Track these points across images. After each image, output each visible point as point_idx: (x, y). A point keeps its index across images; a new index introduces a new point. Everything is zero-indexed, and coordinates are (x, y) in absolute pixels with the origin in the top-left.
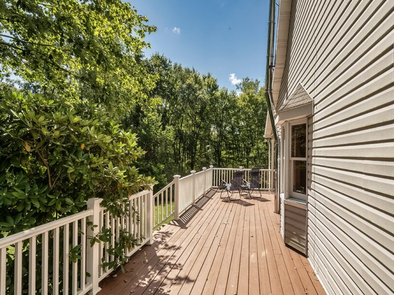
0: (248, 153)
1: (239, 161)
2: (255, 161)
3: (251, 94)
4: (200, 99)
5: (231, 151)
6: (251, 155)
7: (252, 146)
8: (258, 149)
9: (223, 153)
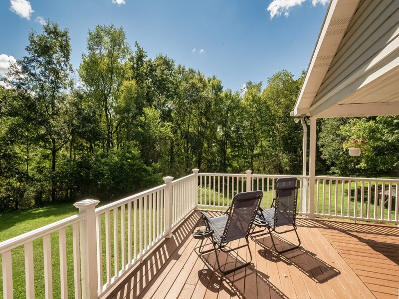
0: (252, 150)
1: (244, 158)
2: (258, 157)
3: (254, 94)
4: (204, 98)
5: (236, 149)
6: (255, 152)
7: (256, 144)
8: (261, 147)
9: (229, 150)
